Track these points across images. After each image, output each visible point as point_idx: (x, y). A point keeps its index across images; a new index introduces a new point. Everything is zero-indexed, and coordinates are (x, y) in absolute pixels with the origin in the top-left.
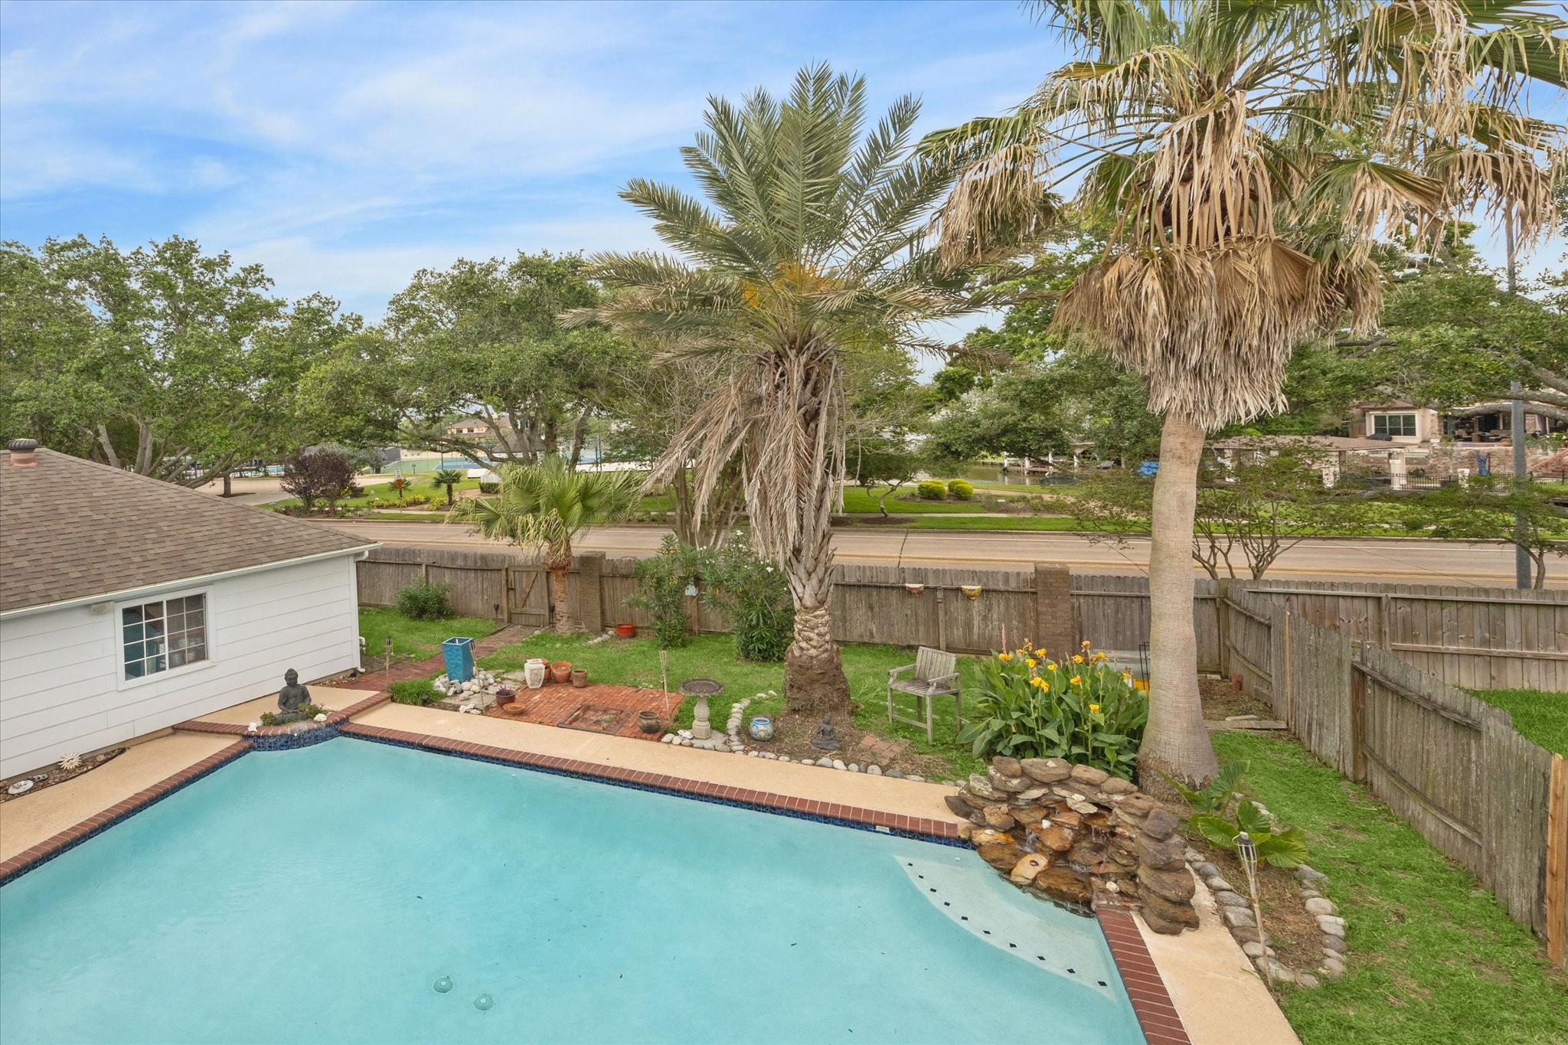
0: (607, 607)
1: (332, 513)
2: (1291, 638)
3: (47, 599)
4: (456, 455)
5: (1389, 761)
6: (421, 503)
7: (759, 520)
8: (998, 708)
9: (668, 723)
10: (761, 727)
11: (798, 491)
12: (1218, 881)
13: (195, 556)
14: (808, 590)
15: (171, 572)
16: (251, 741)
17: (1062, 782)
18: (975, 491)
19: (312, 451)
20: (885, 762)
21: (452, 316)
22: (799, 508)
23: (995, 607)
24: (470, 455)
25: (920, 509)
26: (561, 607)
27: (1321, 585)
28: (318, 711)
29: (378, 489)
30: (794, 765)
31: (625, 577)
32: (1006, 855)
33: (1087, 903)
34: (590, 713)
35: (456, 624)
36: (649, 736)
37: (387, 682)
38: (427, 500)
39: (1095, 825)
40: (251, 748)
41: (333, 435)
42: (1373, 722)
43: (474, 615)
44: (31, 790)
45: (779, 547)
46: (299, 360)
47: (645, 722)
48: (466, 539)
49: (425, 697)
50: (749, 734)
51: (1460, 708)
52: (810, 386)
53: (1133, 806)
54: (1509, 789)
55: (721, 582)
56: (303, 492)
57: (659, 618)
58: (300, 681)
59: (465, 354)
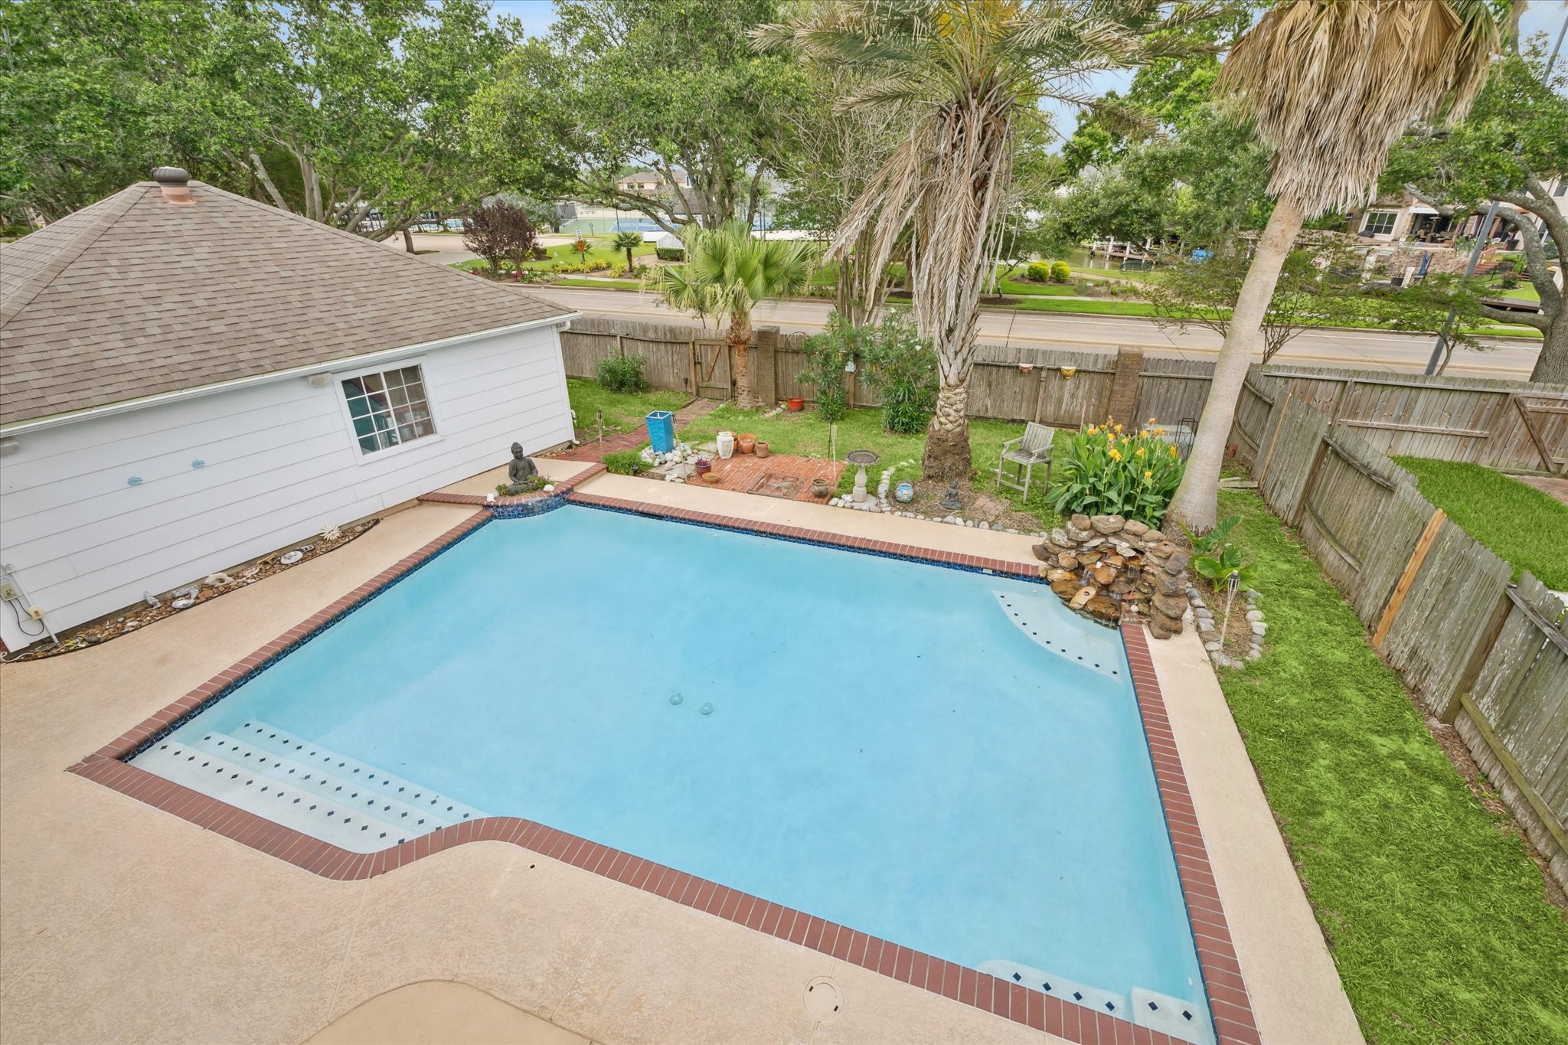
0: (780, 382)
1: (519, 277)
2: (1286, 415)
3: (260, 370)
4: (637, 214)
5: (1320, 513)
6: (604, 269)
7: (921, 297)
8: (1080, 475)
9: (834, 489)
10: (905, 492)
11: (961, 269)
12: (1198, 602)
13: (401, 323)
14: (954, 370)
15: (382, 340)
16: (491, 510)
17: (1115, 534)
18: (1072, 274)
19: (489, 202)
20: (992, 518)
21: (623, 28)
22: (959, 286)
23: (1082, 383)
24: (651, 215)
25: (1027, 291)
26: (742, 382)
27: (1312, 370)
28: (545, 483)
29: (560, 250)
30: (928, 523)
31: (796, 352)
32: (1069, 588)
33: (1116, 620)
34: (772, 480)
35: (652, 397)
36: (820, 500)
37: (601, 453)
38: (609, 266)
39: (1132, 565)
40: (493, 517)
41: (513, 182)
42: (1321, 479)
43: (666, 388)
44: (302, 560)
45: (936, 325)
46: (462, 77)
47: (817, 488)
48: (651, 309)
49: (636, 468)
50: (894, 497)
51: (1386, 474)
52: (984, 147)
53: (1161, 551)
54: (1396, 533)
55: (878, 359)
56: (487, 251)
57: (824, 393)
58: (525, 454)
59: (642, 84)
